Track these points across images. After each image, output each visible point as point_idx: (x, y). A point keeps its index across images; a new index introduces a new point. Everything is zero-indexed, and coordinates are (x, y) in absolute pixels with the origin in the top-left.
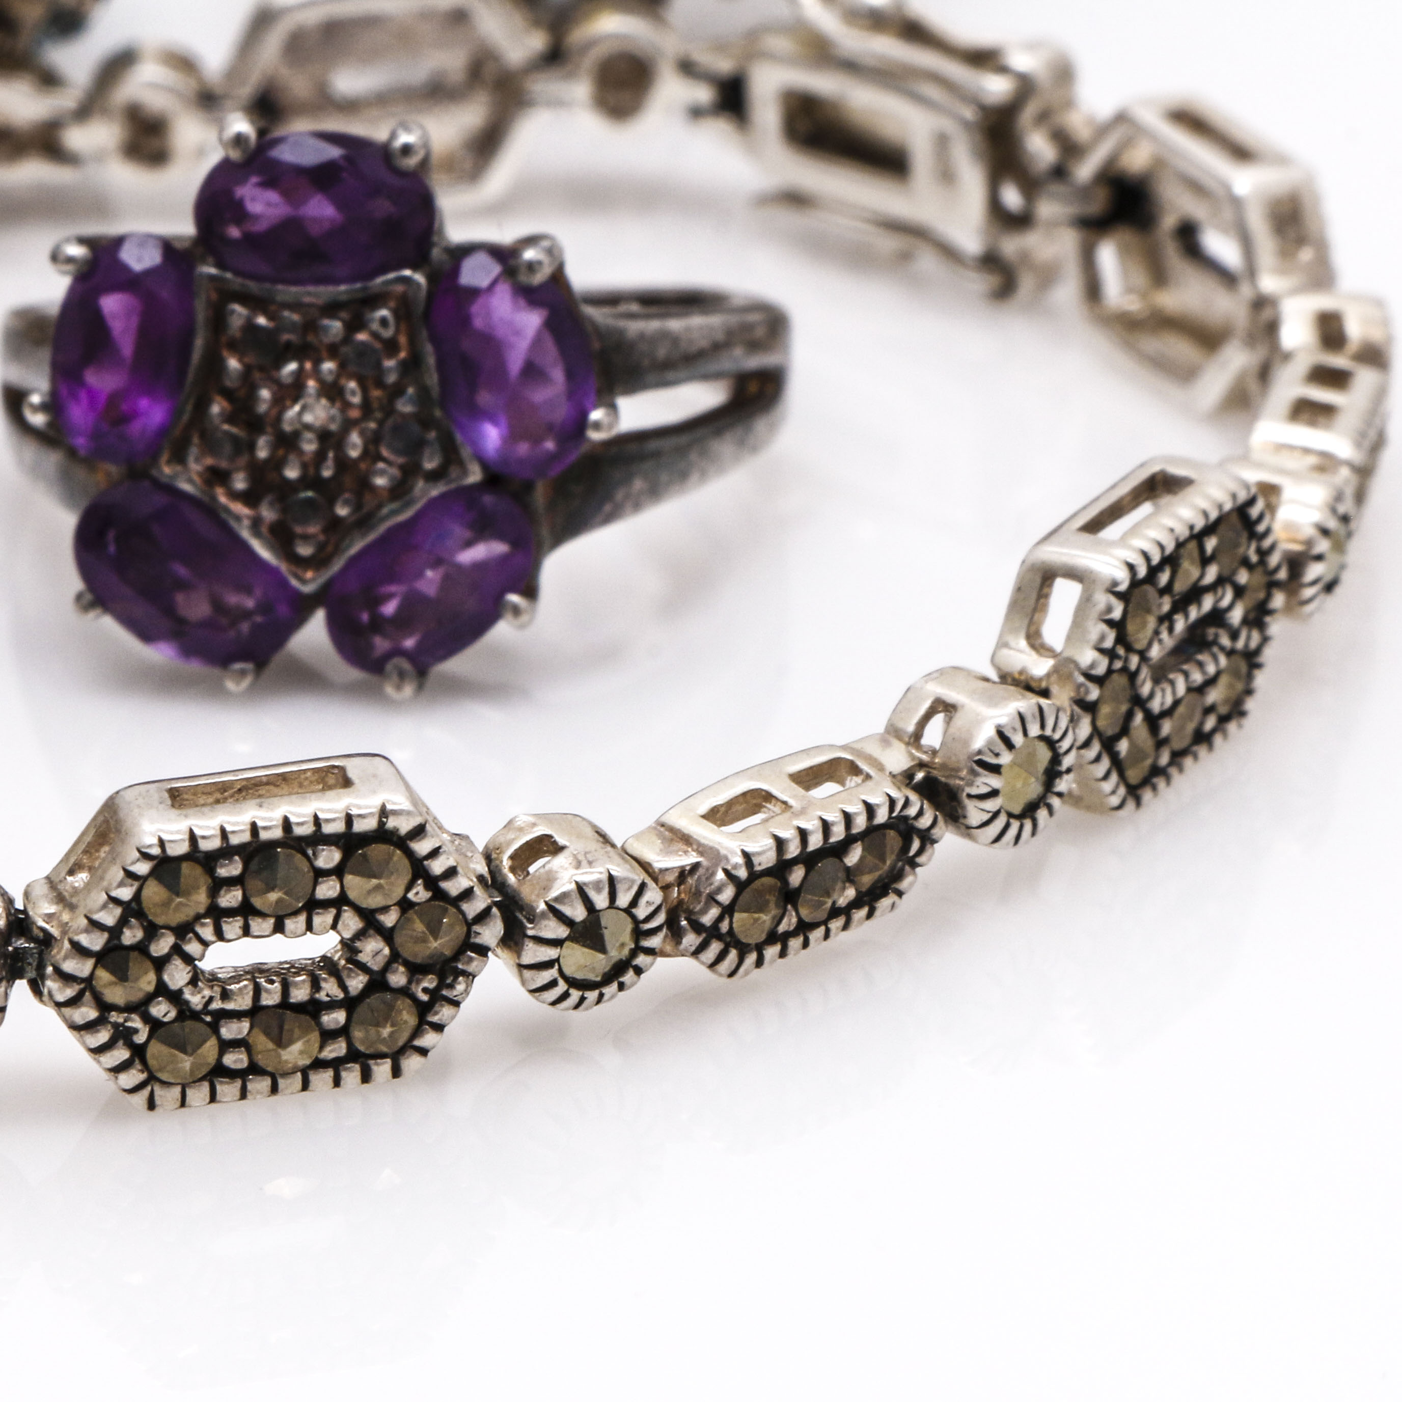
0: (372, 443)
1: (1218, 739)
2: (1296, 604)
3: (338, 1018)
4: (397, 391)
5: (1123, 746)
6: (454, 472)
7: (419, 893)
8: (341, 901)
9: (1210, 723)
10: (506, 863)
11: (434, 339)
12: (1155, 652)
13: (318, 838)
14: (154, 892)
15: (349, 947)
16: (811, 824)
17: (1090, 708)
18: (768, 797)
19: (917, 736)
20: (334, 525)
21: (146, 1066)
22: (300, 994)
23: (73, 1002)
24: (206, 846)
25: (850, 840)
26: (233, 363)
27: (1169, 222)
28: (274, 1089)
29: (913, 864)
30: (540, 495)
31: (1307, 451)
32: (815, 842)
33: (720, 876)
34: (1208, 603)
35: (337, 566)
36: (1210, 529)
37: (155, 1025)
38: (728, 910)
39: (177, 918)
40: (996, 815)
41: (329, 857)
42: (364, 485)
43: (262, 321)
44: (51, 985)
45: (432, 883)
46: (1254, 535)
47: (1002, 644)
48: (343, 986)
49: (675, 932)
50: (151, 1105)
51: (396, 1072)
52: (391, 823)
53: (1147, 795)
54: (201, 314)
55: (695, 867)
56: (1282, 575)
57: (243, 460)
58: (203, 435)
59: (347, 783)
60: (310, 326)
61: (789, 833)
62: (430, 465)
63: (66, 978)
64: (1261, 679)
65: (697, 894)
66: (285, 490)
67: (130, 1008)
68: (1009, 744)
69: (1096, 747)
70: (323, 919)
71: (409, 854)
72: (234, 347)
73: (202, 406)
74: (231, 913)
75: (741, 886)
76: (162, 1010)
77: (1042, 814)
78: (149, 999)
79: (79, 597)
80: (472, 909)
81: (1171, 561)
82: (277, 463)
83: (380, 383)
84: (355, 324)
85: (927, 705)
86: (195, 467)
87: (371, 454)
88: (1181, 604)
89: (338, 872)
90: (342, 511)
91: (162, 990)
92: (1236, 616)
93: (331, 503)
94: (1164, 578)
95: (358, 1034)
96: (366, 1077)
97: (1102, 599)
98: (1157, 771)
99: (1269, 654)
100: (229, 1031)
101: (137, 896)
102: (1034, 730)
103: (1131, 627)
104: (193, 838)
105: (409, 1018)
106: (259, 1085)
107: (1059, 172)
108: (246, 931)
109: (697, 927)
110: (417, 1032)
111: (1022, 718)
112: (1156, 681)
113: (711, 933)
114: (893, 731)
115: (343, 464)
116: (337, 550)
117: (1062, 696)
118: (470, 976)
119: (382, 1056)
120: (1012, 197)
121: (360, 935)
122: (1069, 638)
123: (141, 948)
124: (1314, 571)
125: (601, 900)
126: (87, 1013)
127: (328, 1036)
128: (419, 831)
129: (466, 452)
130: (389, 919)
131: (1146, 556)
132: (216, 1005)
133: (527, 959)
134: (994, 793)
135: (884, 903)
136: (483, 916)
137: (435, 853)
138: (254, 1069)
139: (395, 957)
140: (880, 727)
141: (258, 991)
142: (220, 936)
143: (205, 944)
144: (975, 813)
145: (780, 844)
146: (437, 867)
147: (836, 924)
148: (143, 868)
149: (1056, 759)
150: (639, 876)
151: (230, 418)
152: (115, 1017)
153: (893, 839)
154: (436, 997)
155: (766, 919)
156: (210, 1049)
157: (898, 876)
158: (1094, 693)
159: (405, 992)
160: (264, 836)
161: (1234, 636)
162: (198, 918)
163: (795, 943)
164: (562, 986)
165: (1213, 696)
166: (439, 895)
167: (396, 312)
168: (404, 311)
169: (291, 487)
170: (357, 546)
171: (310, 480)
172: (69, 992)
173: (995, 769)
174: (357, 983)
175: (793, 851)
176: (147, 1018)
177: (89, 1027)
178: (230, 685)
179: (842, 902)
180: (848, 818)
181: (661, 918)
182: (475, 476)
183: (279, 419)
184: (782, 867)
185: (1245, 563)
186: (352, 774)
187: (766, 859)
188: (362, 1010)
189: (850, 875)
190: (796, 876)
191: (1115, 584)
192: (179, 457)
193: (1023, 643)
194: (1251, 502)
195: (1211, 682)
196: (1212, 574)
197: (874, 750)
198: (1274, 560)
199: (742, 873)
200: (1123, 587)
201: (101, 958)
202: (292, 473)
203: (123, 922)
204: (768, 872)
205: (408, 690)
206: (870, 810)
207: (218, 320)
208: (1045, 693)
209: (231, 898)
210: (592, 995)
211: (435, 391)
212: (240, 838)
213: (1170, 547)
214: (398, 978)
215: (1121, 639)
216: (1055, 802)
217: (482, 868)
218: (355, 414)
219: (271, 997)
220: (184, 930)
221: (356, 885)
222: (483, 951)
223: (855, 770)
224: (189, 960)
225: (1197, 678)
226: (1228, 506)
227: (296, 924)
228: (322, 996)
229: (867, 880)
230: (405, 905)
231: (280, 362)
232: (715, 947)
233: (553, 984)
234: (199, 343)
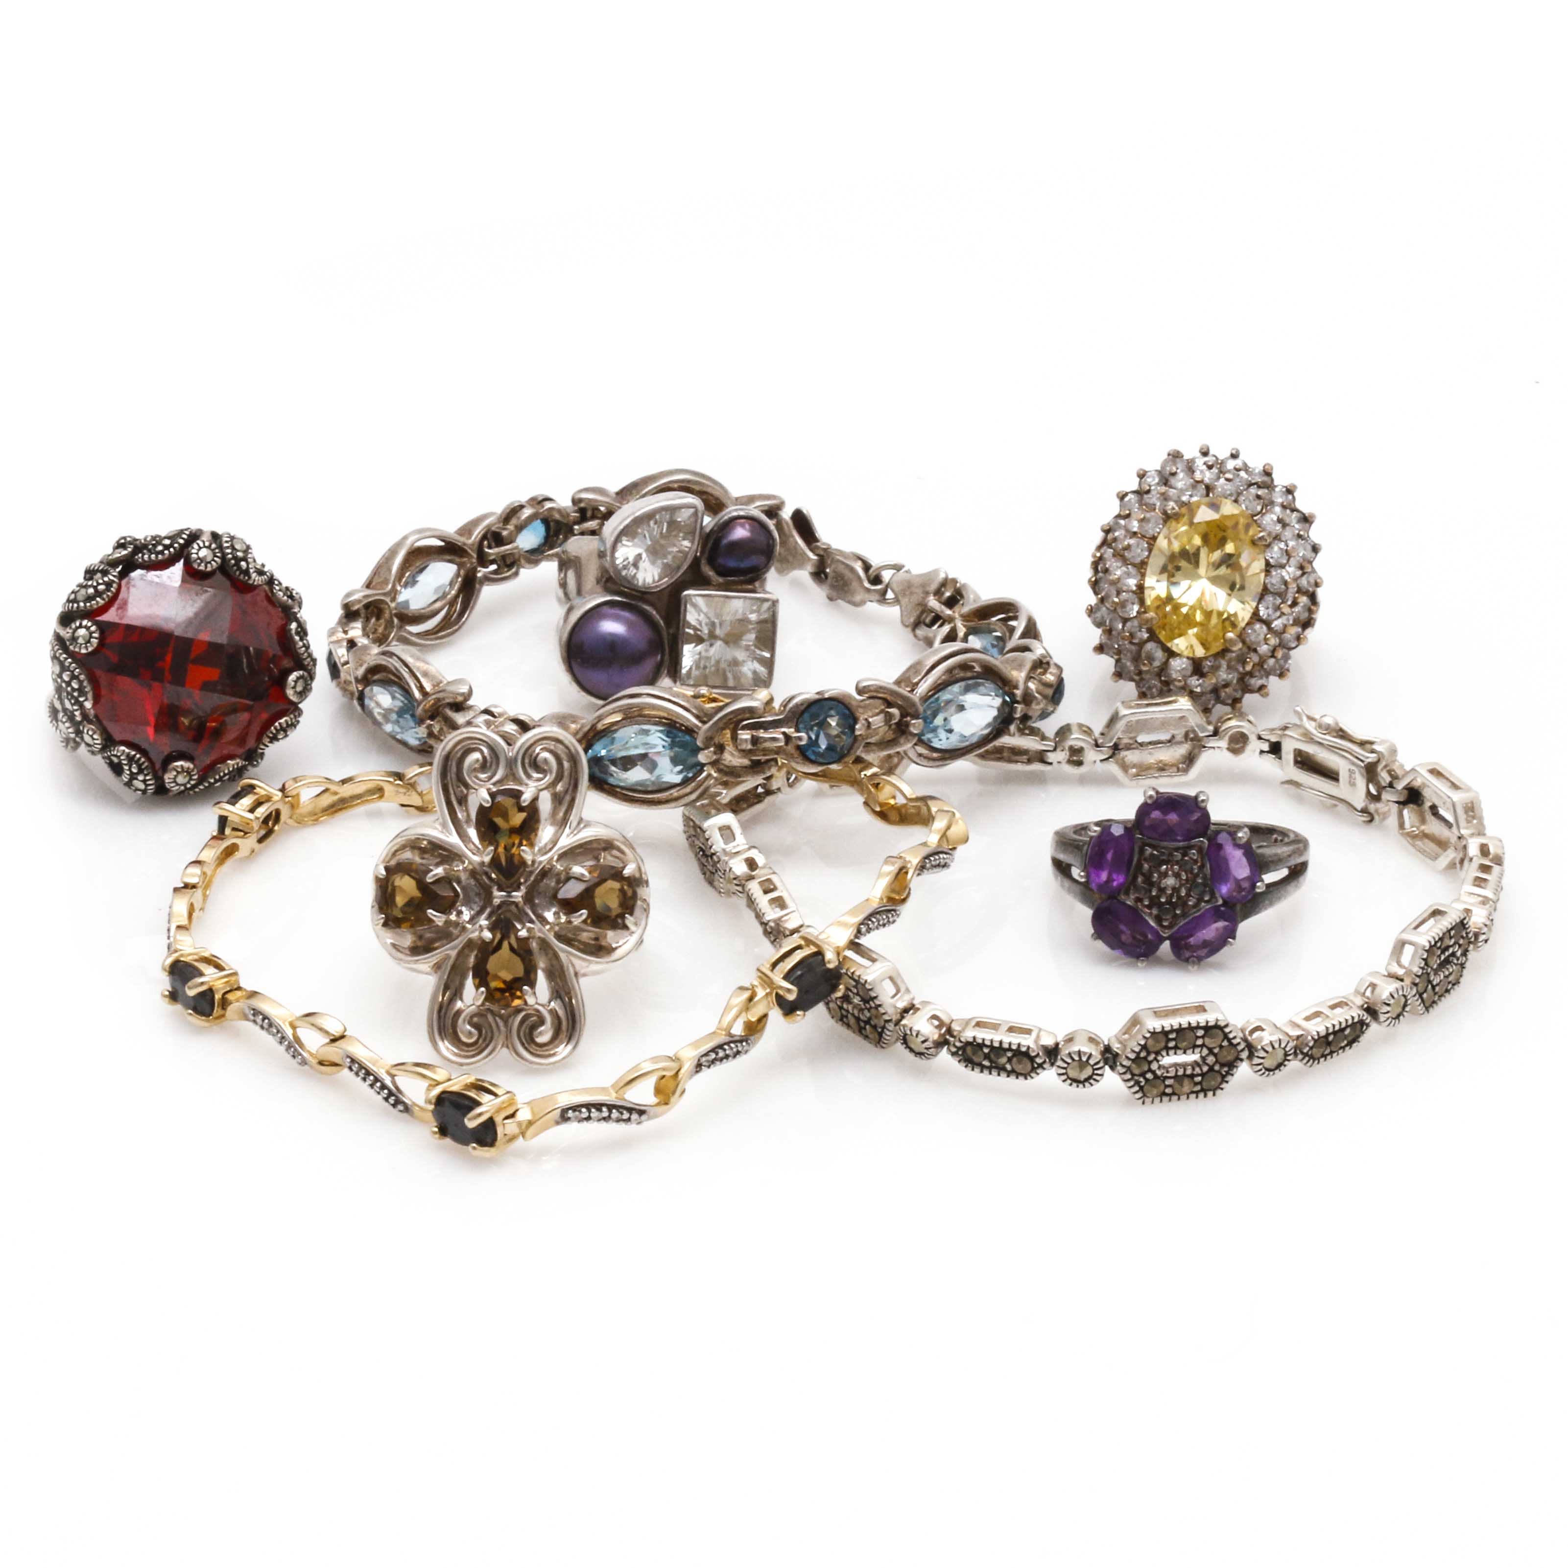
0: (1189, 891)
1: (1452, 991)
2: (1477, 947)
3: (1199, 1079)
4: (1197, 875)
5: (1425, 996)
6: (1214, 900)
7: (1225, 1043)
8: (1203, 1046)
9: (1450, 986)
10: (1247, 1033)
11: (1210, 860)
12: (1435, 967)
13: (1198, 1027)
14: (1150, 1042)
15: (1204, 1059)
16: (1336, 1023)
17: (1416, 985)
18: (1322, 1013)
19: (1364, 993)
20: (1175, 916)
21: (1143, 1092)
22: (1189, 1072)
23: (1124, 1073)
24: (1166, 1029)
25: (1347, 1027)
26: (1146, 866)
27: (1428, 804)
28: (1179, 1099)
29: (1363, 1033)
30: (1238, 907)
31: (1479, 896)
32: (1337, 1028)
33: (1310, 1038)
34: (1451, 950)
35: (1175, 928)
36: (1452, 929)
37: (1147, 1080)
38: (1311, 1048)
39: (1157, 1049)
40: (1388, 1019)
41: (1200, 1033)
42: (1185, 904)
43: (1155, 852)
44: (1119, 1068)
45: (1229, 1040)
46: (1465, 928)
47: (1389, 964)
48: (1201, 1070)
49: (1295, 1054)
50: (1143, 1103)
51: (1214, 1095)
52: (1219, 1023)
53: (1431, 1010)
54: (1137, 849)
55: (1302, 1035)
56: (1473, 939)
57: (1147, 895)
58: (1135, 886)
59: (1205, 1010)
60: (1171, 855)
61: (1329, 1025)
62: (1206, 898)
63: (1123, 1066)
64: (1465, 971)
65: (1302, 1043)
66: (1160, 905)
67: (1140, 1075)
68: (1393, 997)
69: (1417, 996)
70: (1197, 1050)
71: (1223, 1032)
72: (1145, 860)
73: (1135, 878)
74: (1171, 1048)
75: (1315, 1041)
76: (1149, 1076)
77: (1401, 1017)
78: (1146, 1072)
79: (1093, 935)
80: (1240, 1048)
81: (1441, 939)
82: (1158, 897)
83: (1192, 873)
84: (1185, 854)
85: (1367, 984)
86: (1132, 897)
87: (1188, 895)
88: (1443, 952)
89: (1203, 1037)
90: (1178, 912)
91: (1150, 1070)
92: (1459, 954)
93: (1175, 909)
94: (1439, 944)
95: (1204, 1084)
96: (1205, 1096)
97: (1420, 952)
98: (1434, 1002)
99: (1467, 965)
100: (1168, 1082)
101: (1146, 1044)
102: (1401, 993)
103: (1429, 960)
104: (1163, 1027)
105: (1219, 1079)
106: (1175, 1098)
107: (1391, 785)
108: (1175, 1053)
109: (1302, 1053)
110: (1221, 1083)
111: (1397, 990)
112: (1435, 974)
113: (1306, 1055)
114: (1357, 992)
115: (1179, 897)
116: (1176, 924)
117: (1408, 981)
118: (1237, 1067)
119: (1210, 1090)
120: (1373, 791)
121: (1207, 1055)
122: (1410, 964)
123: (1145, 1058)
124: (1482, 938)
125: (1276, 1046)
126: (1128, 1076)
127: (1196, 1084)
128: (1227, 1026)
129: (1217, 895)
130: (1216, 1051)
131: (1434, 938)
132: (1165, 1075)
133: (1254, 1063)
134: (1388, 1012)
135: (1355, 1045)
136: (1243, 1050)
137: (1231, 1032)
138: (1174, 1094)
139: (1217, 1062)
140: (1352, 990)
141: (1177, 1071)
142: (1168, 1054)
143: (1163, 1057)
144: (1382, 1018)
145: (1327, 1028)
146: (1231, 1036)
147: (1340, 1051)
148: (1148, 1035)
149: (1406, 1001)
150: (1287, 1039)
151: (1144, 882)
152: (1136, 1078)
153: (1358, 1026)
154: (1228, 1073)
155: (1322, 1050)
156: (1162, 1087)
157: (1358, 1037)
158: (1417, 980)
159: (1219, 1072)
160: (1183, 1026)
161: (1458, 959)
162: (1162, 1050)
163: (1329, 1057)
164: (1263, 1071)
165: (1451, 978)
166: (1231, 1044)
167: (1198, 852)
168: (1200, 850)
169: (1163, 904)
170: (1182, 923)
171: (1169, 902)
172: (1124, 1070)
173: (1388, 1005)
174: (1205, 1069)
175: (1331, 1030)
176: (1145, 1078)
177: (1128, 1080)
178: (1139, 964)
179: (1343, 1045)
180: (1347, 1021)
181: (1292, 1051)
182: (1220, 902)
183: (1160, 883)
184: (1328, 1035)
185: (1462, 937)
186: (1206, 1008)
187: (1323, 1033)
188: (1206, 1077)
189: (1346, 1037)
190: (1331, 1038)
191: (1424, 947)
192: (1127, 893)
193: (1395, 964)
194: (1465, 919)
195: (1450, 974)
196: (1453, 941)
197: (1352, 998)
198: (1470, 935)
199: (1316, 1037)
200: (1427, 948)
201: (1133, 1061)
202: (1163, 900)
203: (1141, 1051)
204: (1323, 1037)
205: (1196, 967)
206: (1353, 1018)
207: (1142, 851)
208: (1402, 980)
209: (1172, 1044)
210: (1271, 1073)
211: (1208, 876)
212: (1176, 1027)
213: (1441, 935)
214: (1217, 1068)
215: (1426, 964)
216: (1405, 1013)
217: (1241, 1035)
218: (1183, 882)
219: (1181, 1072)
220: (1158, 1053)
221: (1208, 1041)
222: (1242, 1060)
223: (1347, 1004)
224: (1158, 1061)
225: (1447, 973)
226: (1458, 921)
227: (1190, 1051)
228: (1195, 1073)
229: (1350, 1038)
230: (1221, 1047)
231: (1160, 865)
232: (1307, 1059)
233: (1261, 1070)
234: (1135, 859)
